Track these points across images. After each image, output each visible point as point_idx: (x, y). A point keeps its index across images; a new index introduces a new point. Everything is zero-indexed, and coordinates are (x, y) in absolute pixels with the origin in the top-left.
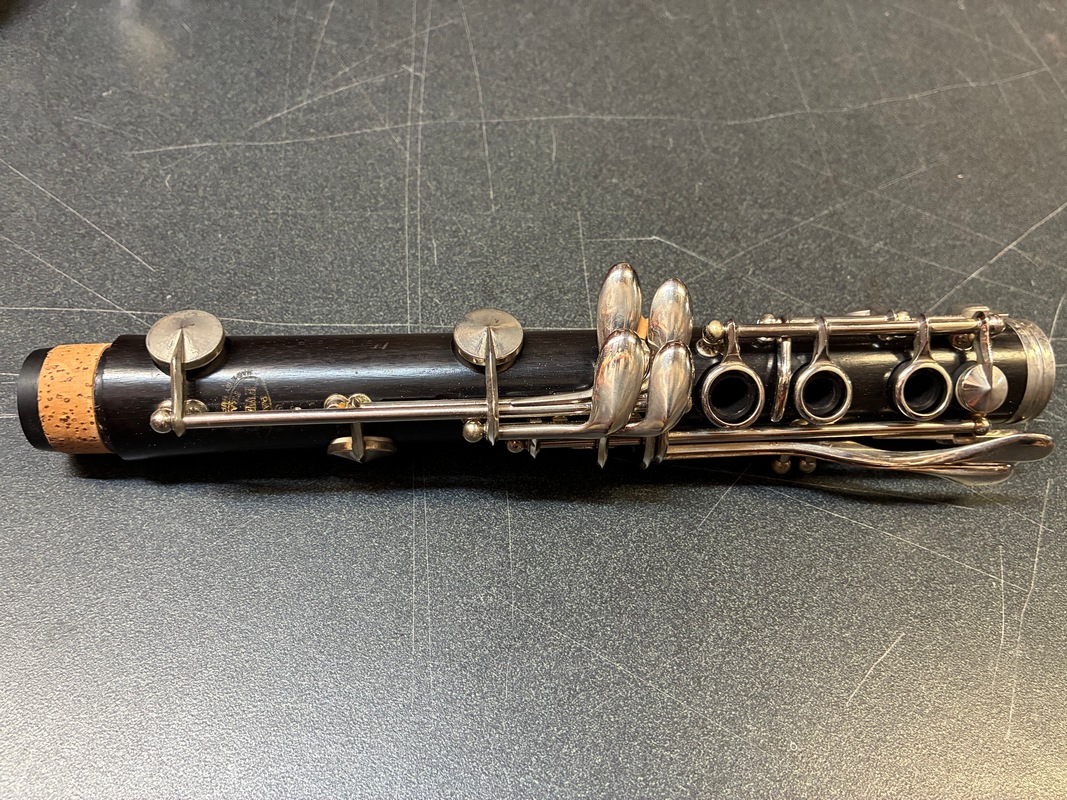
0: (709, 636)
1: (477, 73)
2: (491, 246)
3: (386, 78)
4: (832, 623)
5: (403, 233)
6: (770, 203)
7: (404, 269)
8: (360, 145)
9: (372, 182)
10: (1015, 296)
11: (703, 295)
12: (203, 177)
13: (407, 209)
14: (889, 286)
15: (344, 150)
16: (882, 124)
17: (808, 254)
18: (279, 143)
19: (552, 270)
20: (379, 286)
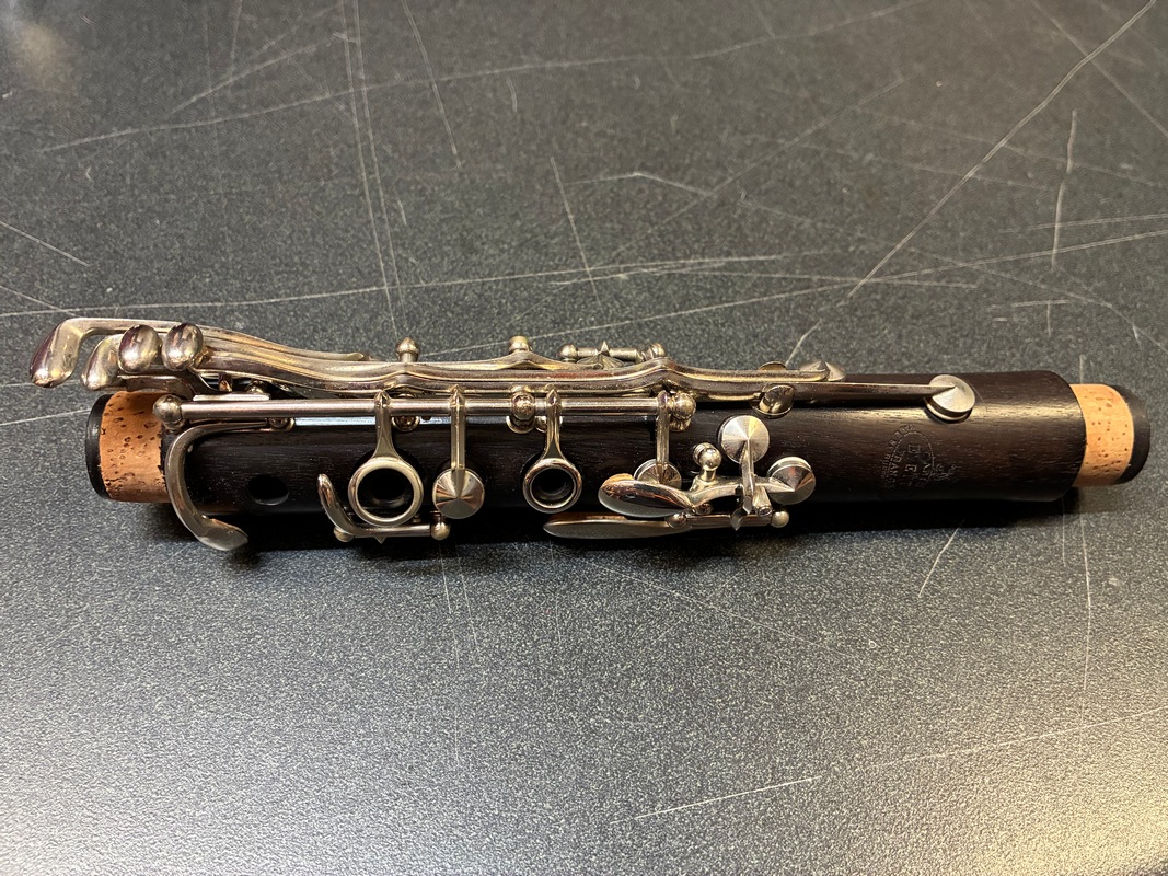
1: (417, 33)
2: (463, 200)
3: (318, 47)
5: (364, 198)
6: (751, 129)
7: (371, 234)
8: (301, 116)
9: (321, 152)
10: (1014, 189)
11: (698, 224)
12: (128, 165)
13: (364, 174)
14: (887, 195)
15: (284, 123)
16: (851, 43)
17: (799, 173)
18: (210, 123)
19: (533, 216)
20: (347, 253)
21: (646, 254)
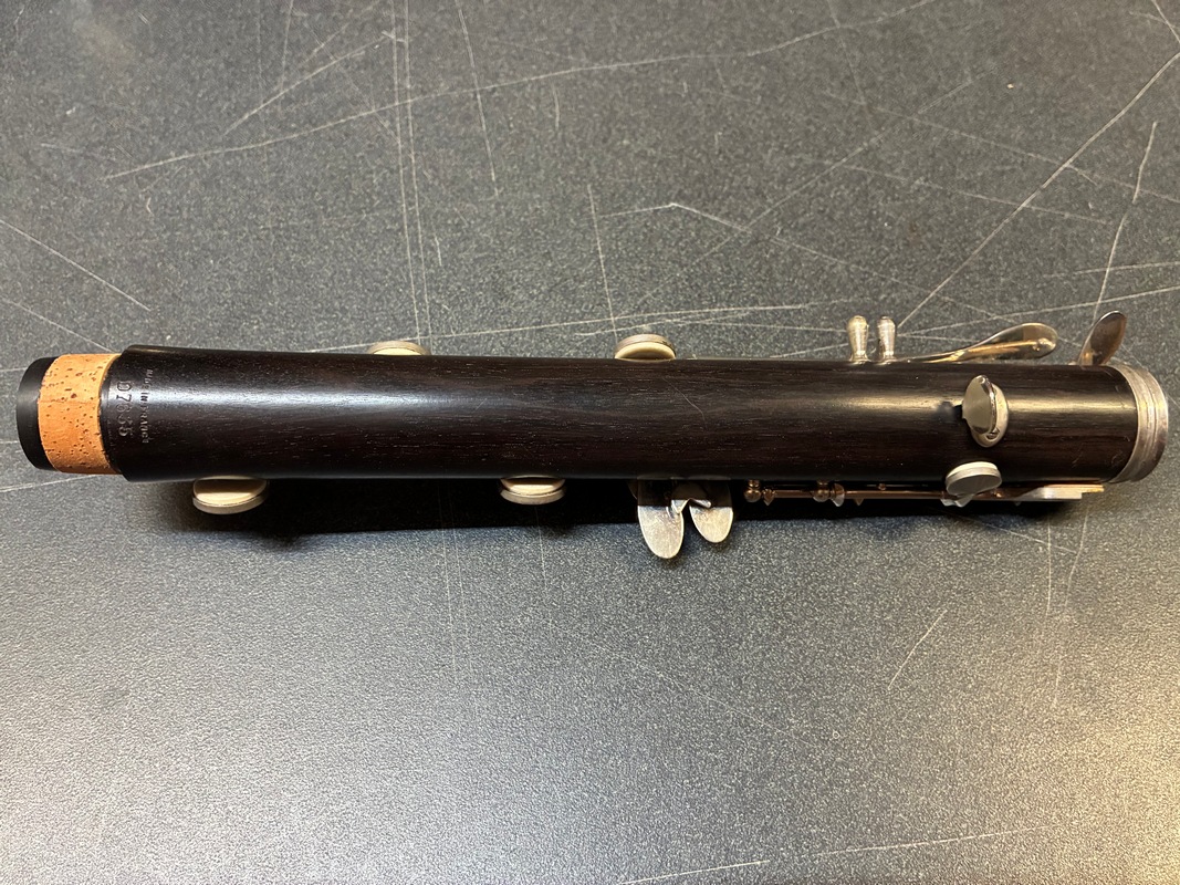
0: (749, 634)
1: (466, 32)
2: (498, 236)
3: (366, 49)
4: (873, 608)
5: (403, 234)
6: (798, 147)
7: (408, 276)
8: (347, 135)
9: (364, 179)
10: (1069, 223)
11: (728, 265)
12: (185, 196)
13: (404, 205)
14: (930, 230)
15: (330, 144)
16: (922, 32)
17: (841, 203)
18: (260, 145)
19: (565, 256)
20: (384, 298)
21: (672, 302)
